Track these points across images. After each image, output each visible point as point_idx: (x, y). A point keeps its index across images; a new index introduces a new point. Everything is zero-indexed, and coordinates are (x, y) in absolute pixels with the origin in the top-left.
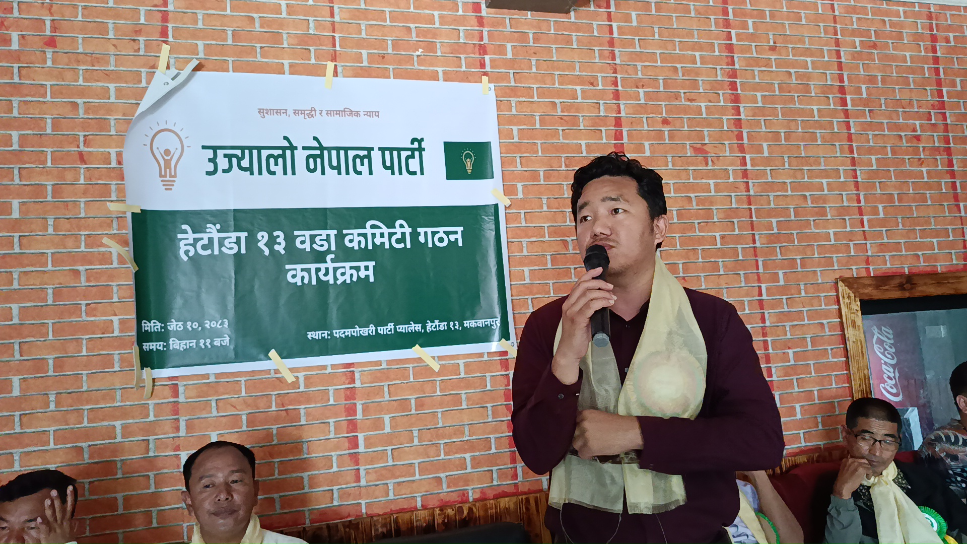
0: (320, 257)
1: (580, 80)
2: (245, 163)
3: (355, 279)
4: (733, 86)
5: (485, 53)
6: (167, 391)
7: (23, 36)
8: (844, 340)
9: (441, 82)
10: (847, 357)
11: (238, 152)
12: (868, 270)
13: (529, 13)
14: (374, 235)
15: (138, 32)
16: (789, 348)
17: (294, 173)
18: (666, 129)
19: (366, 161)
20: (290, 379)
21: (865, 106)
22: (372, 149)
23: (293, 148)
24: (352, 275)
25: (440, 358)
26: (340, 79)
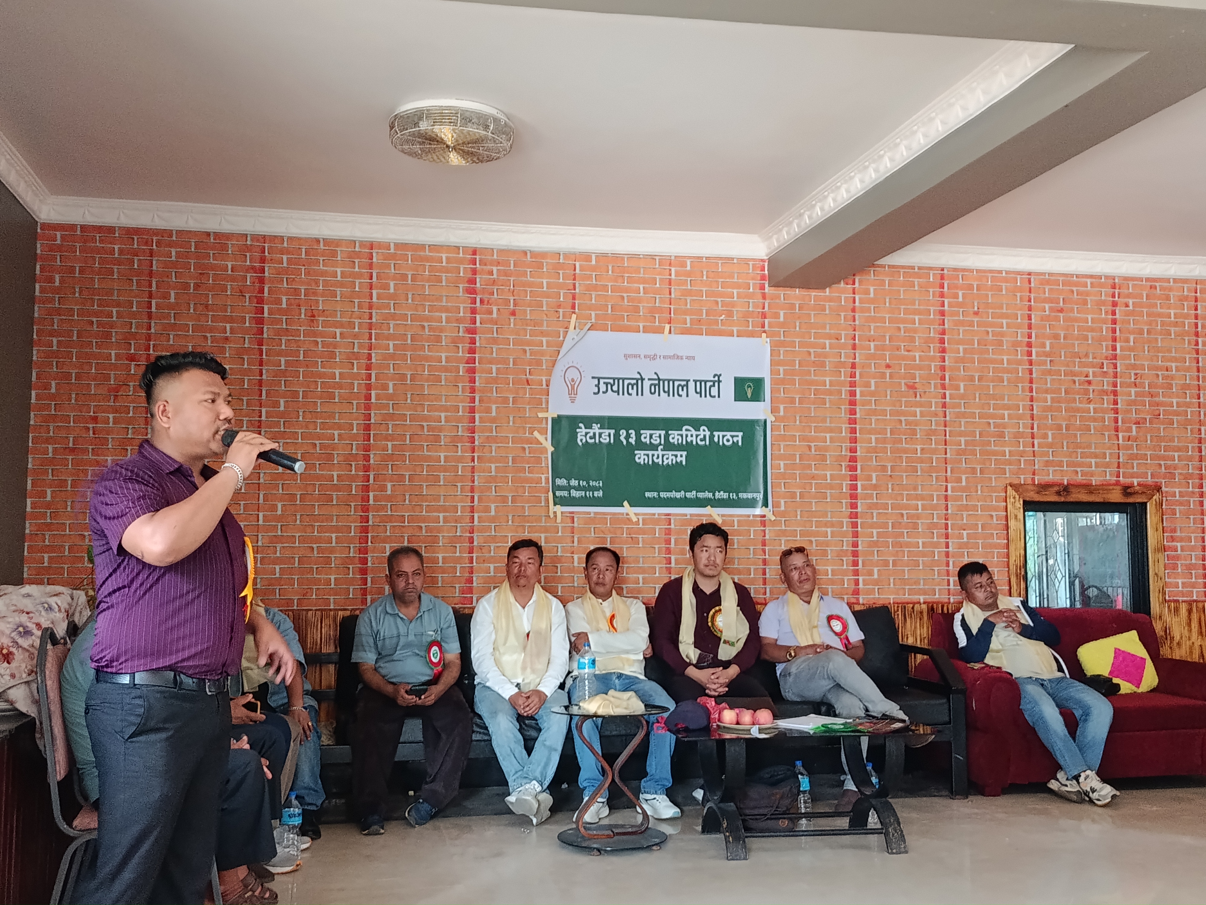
0: (654, 447)
1: (829, 337)
2: (615, 388)
3: (674, 462)
4: (942, 341)
5: (765, 318)
6: (569, 520)
7: (499, 309)
8: (1007, 527)
9: (735, 337)
10: (1008, 539)
11: (611, 381)
12: (1033, 479)
13: (797, 290)
14: (687, 436)
15: (559, 306)
16: (964, 530)
17: (642, 395)
18: (888, 371)
19: (685, 388)
20: (634, 519)
21: (1047, 356)
22: (689, 380)
23: (642, 379)
24: (672, 460)
25: (723, 516)
26: (672, 335)
